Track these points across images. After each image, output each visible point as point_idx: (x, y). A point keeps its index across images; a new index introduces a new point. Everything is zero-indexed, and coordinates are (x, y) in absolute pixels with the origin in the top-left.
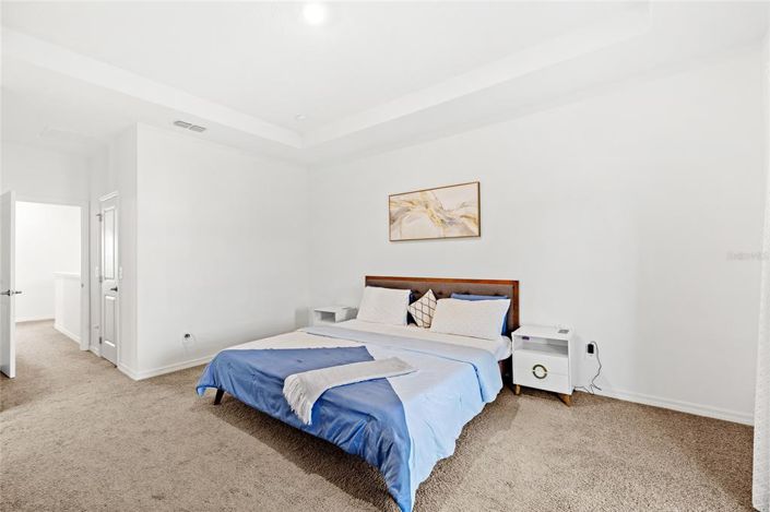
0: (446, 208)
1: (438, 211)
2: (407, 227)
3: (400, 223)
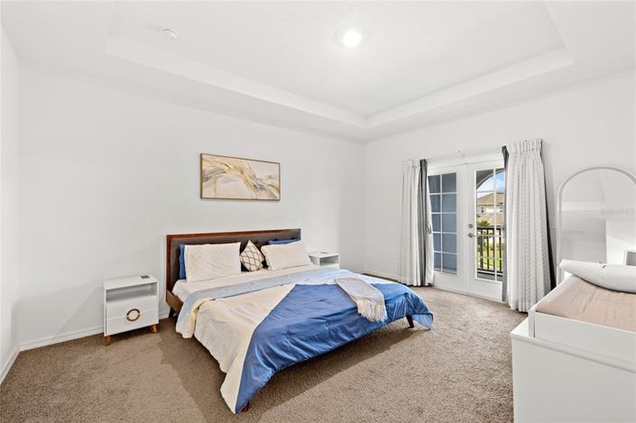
0: (257, 176)
1: (251, 178)
2: (221, 187)
3: (215, 182)
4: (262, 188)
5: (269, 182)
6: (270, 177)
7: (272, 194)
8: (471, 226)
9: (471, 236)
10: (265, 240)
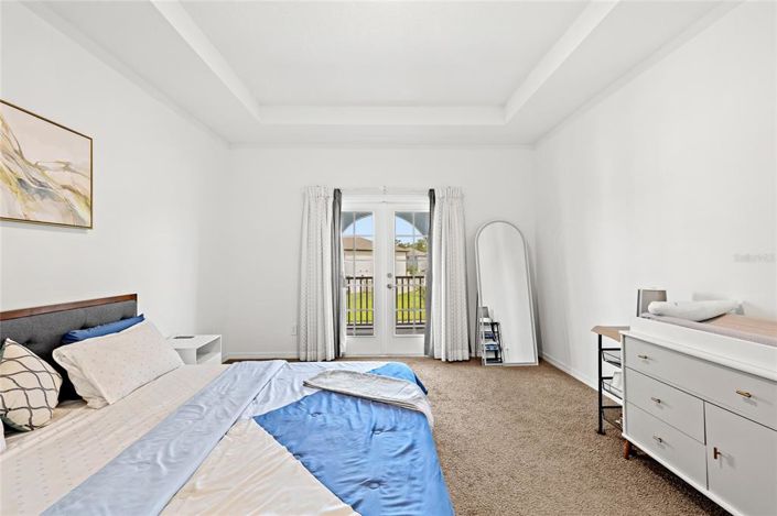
0: (29, 158)
4: (43, 190)
5: (66, 178)
6: (67, 167)
7: (72, 211)
8: (389, 276)
9: (389, 287)
10: (62, 330)
